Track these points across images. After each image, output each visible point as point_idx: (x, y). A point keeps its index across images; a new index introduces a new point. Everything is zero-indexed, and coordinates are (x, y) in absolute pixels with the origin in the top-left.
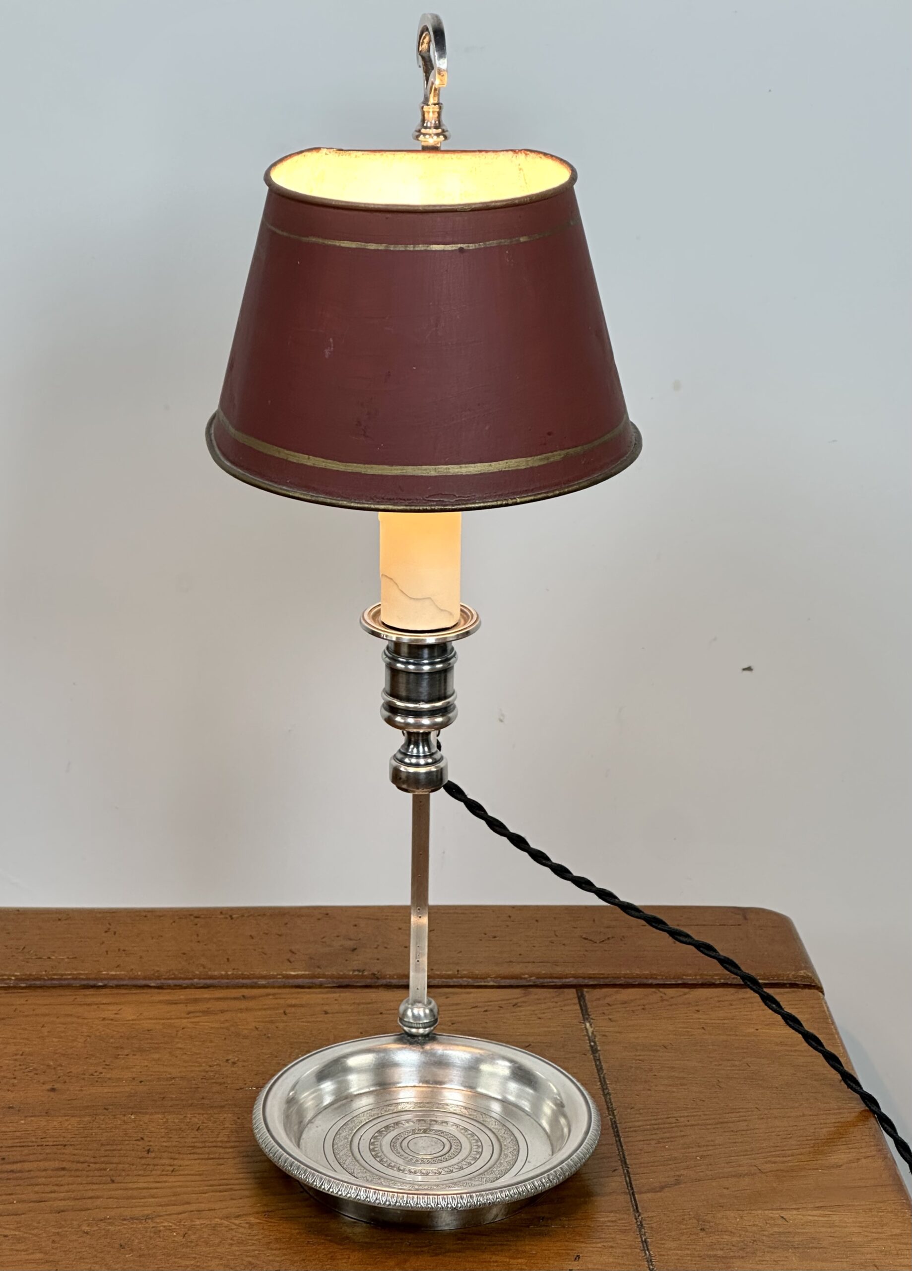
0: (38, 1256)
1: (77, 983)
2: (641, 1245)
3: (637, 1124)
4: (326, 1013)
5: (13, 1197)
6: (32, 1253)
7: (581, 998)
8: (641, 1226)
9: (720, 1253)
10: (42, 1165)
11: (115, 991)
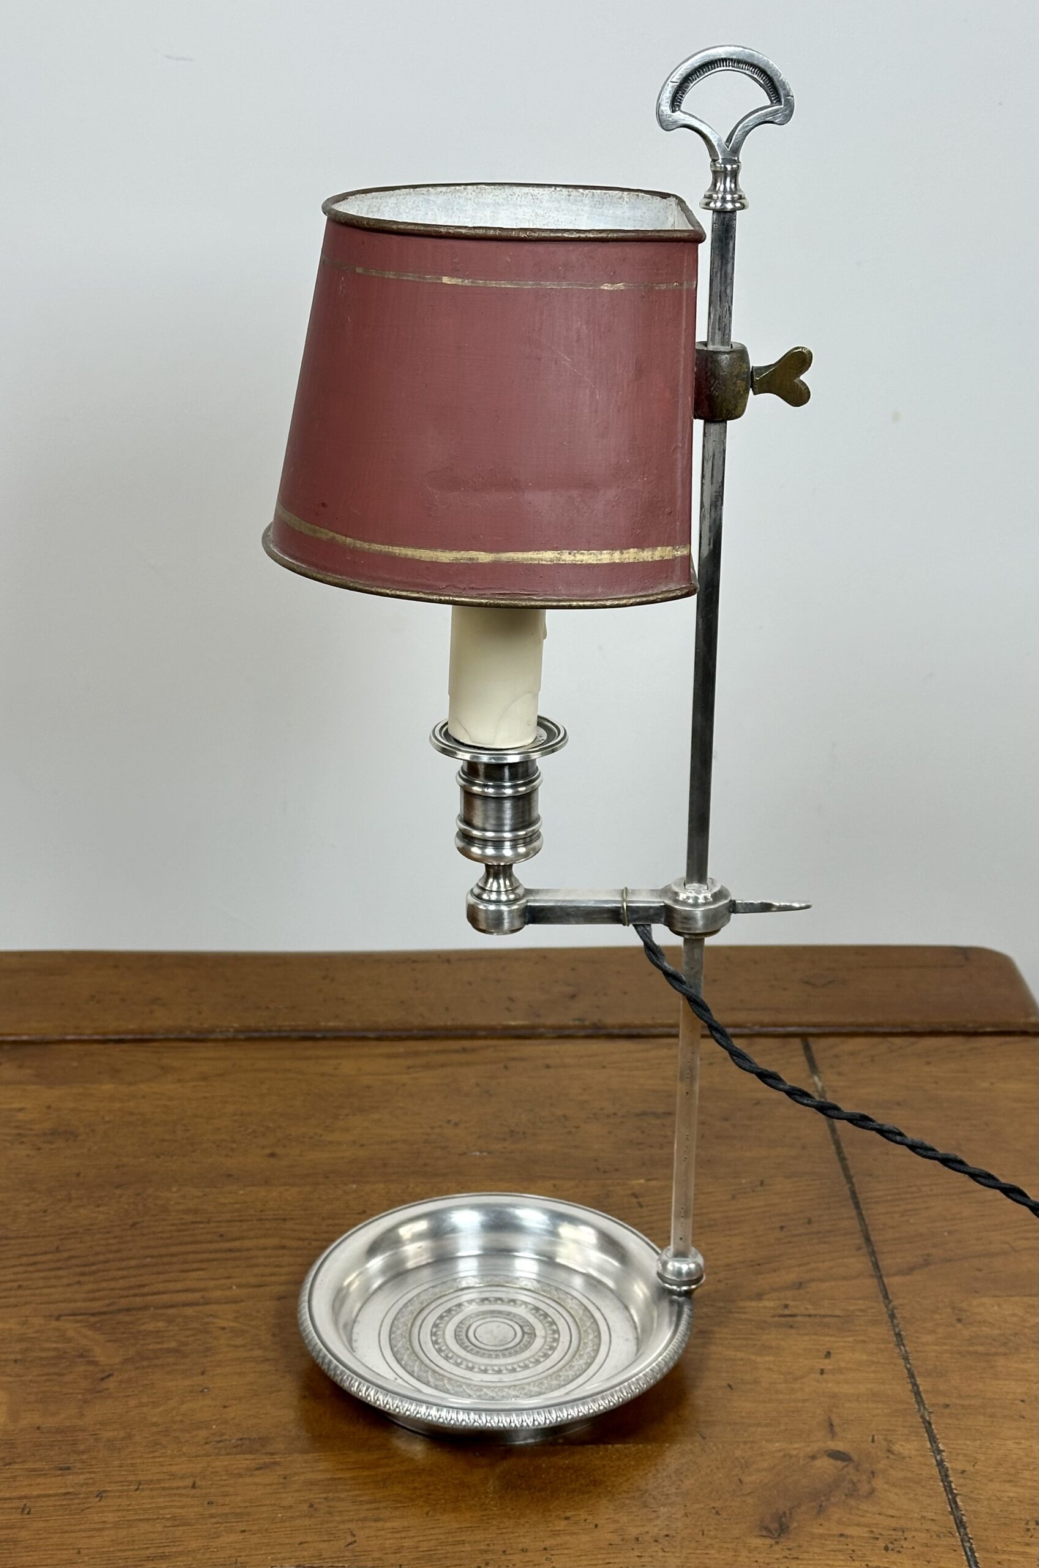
0: (258, 1353)
1: (294, 1035)
2: (895, 1339)
3: (877, 1194)
4: (548, 1067)
5: (232, 1280)
6: (251, 1350)
7: (807, 1048)
8: (892, 1316)
9: (981, 1349)
10: (262, 1242)
11: (334, 1043)
